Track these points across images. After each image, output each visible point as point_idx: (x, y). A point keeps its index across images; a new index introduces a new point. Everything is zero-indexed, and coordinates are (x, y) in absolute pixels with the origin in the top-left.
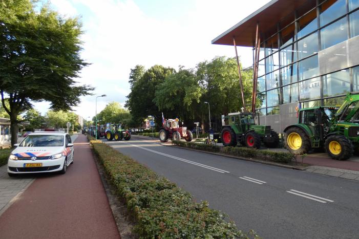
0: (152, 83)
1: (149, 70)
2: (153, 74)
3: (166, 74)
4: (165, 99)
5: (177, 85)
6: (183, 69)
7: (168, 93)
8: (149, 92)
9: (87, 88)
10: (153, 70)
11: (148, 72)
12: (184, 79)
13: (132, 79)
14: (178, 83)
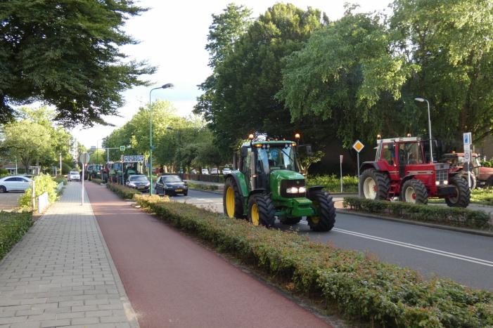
0: (272, 50)
1: (262, 18)
2: (274, 27)
3: (307, 28)
4: (309, 91)
5: (342, 56)
6: (354, 13)
7: (317, 76)
8: (263, 74)
9: (139, 68)
10: (272, 16)
11: (261, 23)
12: (360, 38)
13: (215, 41)
14: (345, 49)
